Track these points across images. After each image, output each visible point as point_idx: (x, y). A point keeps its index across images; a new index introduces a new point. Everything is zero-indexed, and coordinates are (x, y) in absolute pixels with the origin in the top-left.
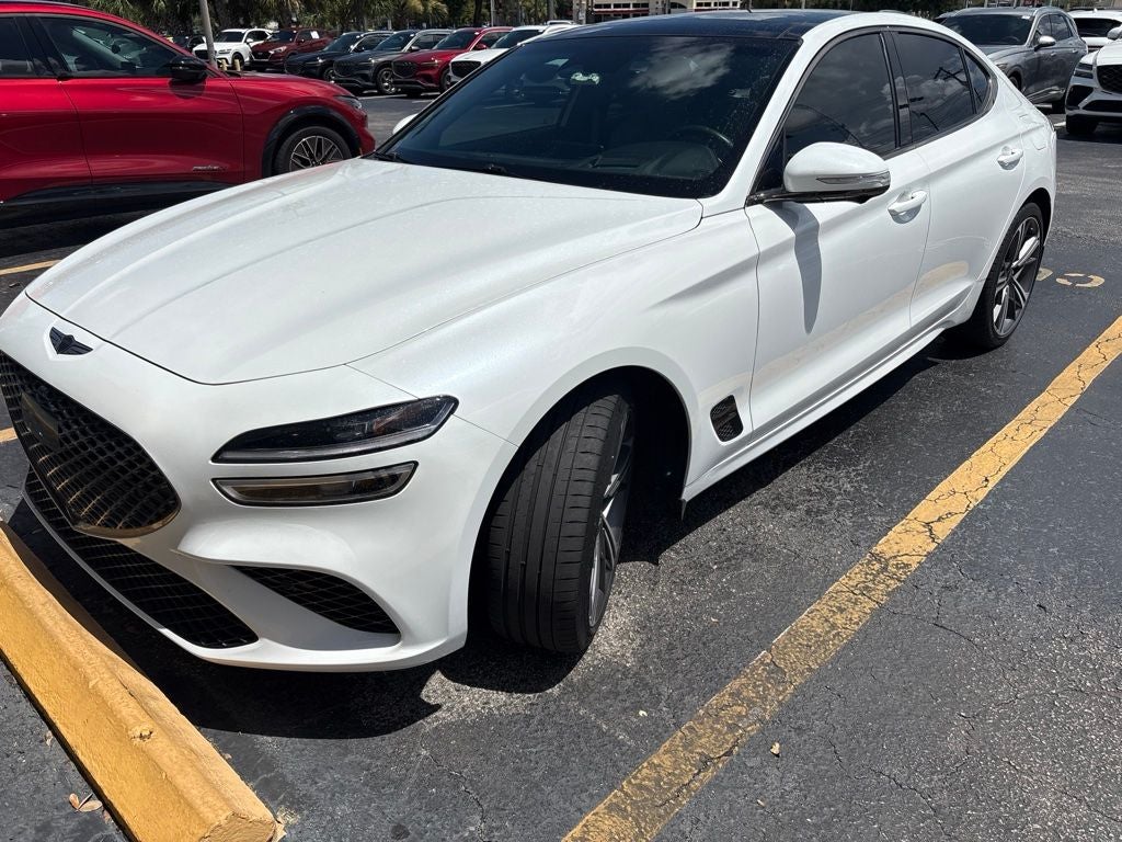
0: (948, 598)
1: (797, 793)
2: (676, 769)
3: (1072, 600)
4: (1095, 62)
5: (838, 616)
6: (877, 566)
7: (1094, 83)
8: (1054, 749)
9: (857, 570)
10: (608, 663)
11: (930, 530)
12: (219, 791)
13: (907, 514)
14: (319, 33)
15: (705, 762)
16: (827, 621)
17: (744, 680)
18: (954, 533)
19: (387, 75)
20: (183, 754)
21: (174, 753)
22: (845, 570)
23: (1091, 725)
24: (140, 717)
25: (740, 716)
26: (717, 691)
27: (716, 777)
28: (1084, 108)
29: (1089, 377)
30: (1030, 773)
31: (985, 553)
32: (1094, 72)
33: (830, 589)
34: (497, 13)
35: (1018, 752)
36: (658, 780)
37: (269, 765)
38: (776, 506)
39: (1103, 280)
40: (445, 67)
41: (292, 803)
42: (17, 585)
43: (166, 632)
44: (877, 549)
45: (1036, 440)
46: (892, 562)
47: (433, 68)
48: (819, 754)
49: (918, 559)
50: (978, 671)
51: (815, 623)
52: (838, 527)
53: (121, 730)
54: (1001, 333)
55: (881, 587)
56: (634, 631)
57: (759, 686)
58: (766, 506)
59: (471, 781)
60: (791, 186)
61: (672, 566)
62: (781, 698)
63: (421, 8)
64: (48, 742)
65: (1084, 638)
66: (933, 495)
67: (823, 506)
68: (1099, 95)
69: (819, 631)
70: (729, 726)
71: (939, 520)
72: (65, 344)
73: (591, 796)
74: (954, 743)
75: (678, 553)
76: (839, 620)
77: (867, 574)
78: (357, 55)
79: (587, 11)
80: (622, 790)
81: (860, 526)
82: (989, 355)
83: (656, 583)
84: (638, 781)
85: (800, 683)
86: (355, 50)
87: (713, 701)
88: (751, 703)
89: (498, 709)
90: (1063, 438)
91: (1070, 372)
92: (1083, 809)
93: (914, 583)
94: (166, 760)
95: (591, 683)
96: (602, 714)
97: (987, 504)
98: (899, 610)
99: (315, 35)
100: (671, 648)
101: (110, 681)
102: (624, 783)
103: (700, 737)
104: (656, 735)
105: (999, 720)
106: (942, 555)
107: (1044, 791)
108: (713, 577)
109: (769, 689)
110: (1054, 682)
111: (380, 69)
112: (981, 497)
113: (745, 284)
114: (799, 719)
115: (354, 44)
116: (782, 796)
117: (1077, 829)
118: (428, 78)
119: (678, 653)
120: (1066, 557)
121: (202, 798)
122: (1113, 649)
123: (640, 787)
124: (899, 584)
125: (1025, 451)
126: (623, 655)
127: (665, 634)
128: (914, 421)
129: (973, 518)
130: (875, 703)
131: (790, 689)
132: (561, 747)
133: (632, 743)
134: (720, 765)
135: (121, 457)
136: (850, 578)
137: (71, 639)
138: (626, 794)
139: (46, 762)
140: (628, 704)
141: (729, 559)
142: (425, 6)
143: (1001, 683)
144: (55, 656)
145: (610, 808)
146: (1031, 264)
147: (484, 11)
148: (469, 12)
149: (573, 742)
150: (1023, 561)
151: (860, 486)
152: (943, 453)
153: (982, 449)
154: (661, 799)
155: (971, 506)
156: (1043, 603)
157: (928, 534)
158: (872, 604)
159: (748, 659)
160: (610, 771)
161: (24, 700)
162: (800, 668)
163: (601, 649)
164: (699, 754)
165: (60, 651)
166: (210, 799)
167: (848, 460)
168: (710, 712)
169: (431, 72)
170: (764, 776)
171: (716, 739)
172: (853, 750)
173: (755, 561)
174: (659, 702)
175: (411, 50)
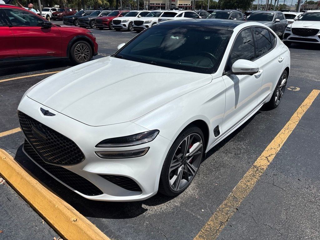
0: (275, 177)
1: (246, 231)
2: (214, 225)
3: (306, 177)
4: (291, 27)
5: (248, 183)
6: (256, 169)
7: (291, 32)
8: (308, 217)
9: (251, 170)
10: (191, 197)
11: (267, 159)
12: (99, 235)
13: (261, 154)
14: (72, 9)
15: (221, 224)
16: (245, 184)
17: (227, 201)
18: (274, 160)
19: (93, 23)
20: (87, 225)
21: (85, 225)
22: (248, 170)
23: (315, 211)
24: (72, 215)
25: (228, 210)
26: (221, 204)
27: (225, 227)
28: (288, 39)
29: (300, 116)
30: (303, 223)
31: (282, 165)
32: (291, 29)
33: (245, 176)
34: (122, 5)
35: (299, 218)
36: (211, 228)
37: (106, 227)
38: (227, 153)
39: (299, 89)
40: (111, 21)
41: (115, 238)
42: (27, 178)
43: (76, 191)
44: (255, 164)
45: (290, 134)
46: (259, 168)
47: (107, 21)
48: (250, 220)
49: (266, 167)
50: (286, 197)
51: (242, 185)
52: (244, 158)
53: (68, 219)
54: (277, 104)
55: (258, 175)
56: (197, 188)
57: (231, 202)
58: (224, 152)
59: (162, 230)
60: (233, 71)
61: (203, 170)
62: (238, 205)
63: (102, 3)
64: (43, 223)
65: (310, 188)
66: (266, 149)
67: (239, 152)
68: (292, 36)
69: (244, 187)
70: (226, 213)
71: (269, 156)
72: (46, 113)
73: (194, 233)
74: (283, 217)
75: (203, 166)
76: (249, 184)
77: (253, 171)
78: (84, 17)
79: (148, 5)
80: (202, 231)
81: (249, 158)
82: (274, 110)
83: (199, 175)
84: (205, 229)
85: (242, 201)
86: (84, 15)
87: (220, 206)
88: (230, 207)
89: (165, 210)
90: (297, 133)
91: (295, 115)
92: (317, 233)
93: (266, 174)
94: (83, 227)
95: (188, 203)
96: (192, 211)
97: (281, 152)
98: (263, 181)
99: (71, 10)
100: (207, 193)
101: (61, 205)
102: (202, 229)
103: (219, 216)
104: (207, 216)
105: (293, 210)
106: (272, 166)
107: (307, 228)
108: (214, 173)
109: (234, 203)
110: (305, 200)
111: (92, 21)
112: (279, 150)
113: (223, 97)
114: (243, 211)
115: (83, 14)
116: (243, 232)
117: (316, 238)
118: (106, 24)
119: (209, 194)
120: (303, 166)
121: (96, 237)
122: (318, 190)
123: (206, 230)
124: (262, 174)
125: (288, 137)
126: (195, 195)
127: (204, 189)
128: (258, 128)
129: (278, 155)
130: (262, 206)
131: (240, 203)
132: (184, 220)
133: (201, 218)
134: (226, 224)
135: (68, 145)
136: (249, 173)
137: (47, 194)
138: (203, 232)
139: (44, 228)
140: (198, 208)
141: (217, 168)
142: (103, 3)
143: (292, 200)
144: (43, 199)
145: (200, 236)
146: (284, 86)
147: (119, 4)
148: (114, 4)
149: (186, 219)
150: (292, 167)
151: (247, 147)
152: (267, 137)
153: (277, 136)
154: (212, 233)
155: (277, 152)
156: (299, 178)
157: (267, 160)
158: (256, 180)
159: (227, 195)
160: (198, 226)
161: (33, 211)
162: (241, 197)
163: (188, 193)
164: (220, 221)
165: (44, 197)
166: (98, 238)
167: (243, 139)
168: (220, 209)
169: (107, 23)
170: (237, 227)
171: (223, 217)
172: (258, 219)
173: (224, 168)
174: (206, 207)
175: (100, 16)
